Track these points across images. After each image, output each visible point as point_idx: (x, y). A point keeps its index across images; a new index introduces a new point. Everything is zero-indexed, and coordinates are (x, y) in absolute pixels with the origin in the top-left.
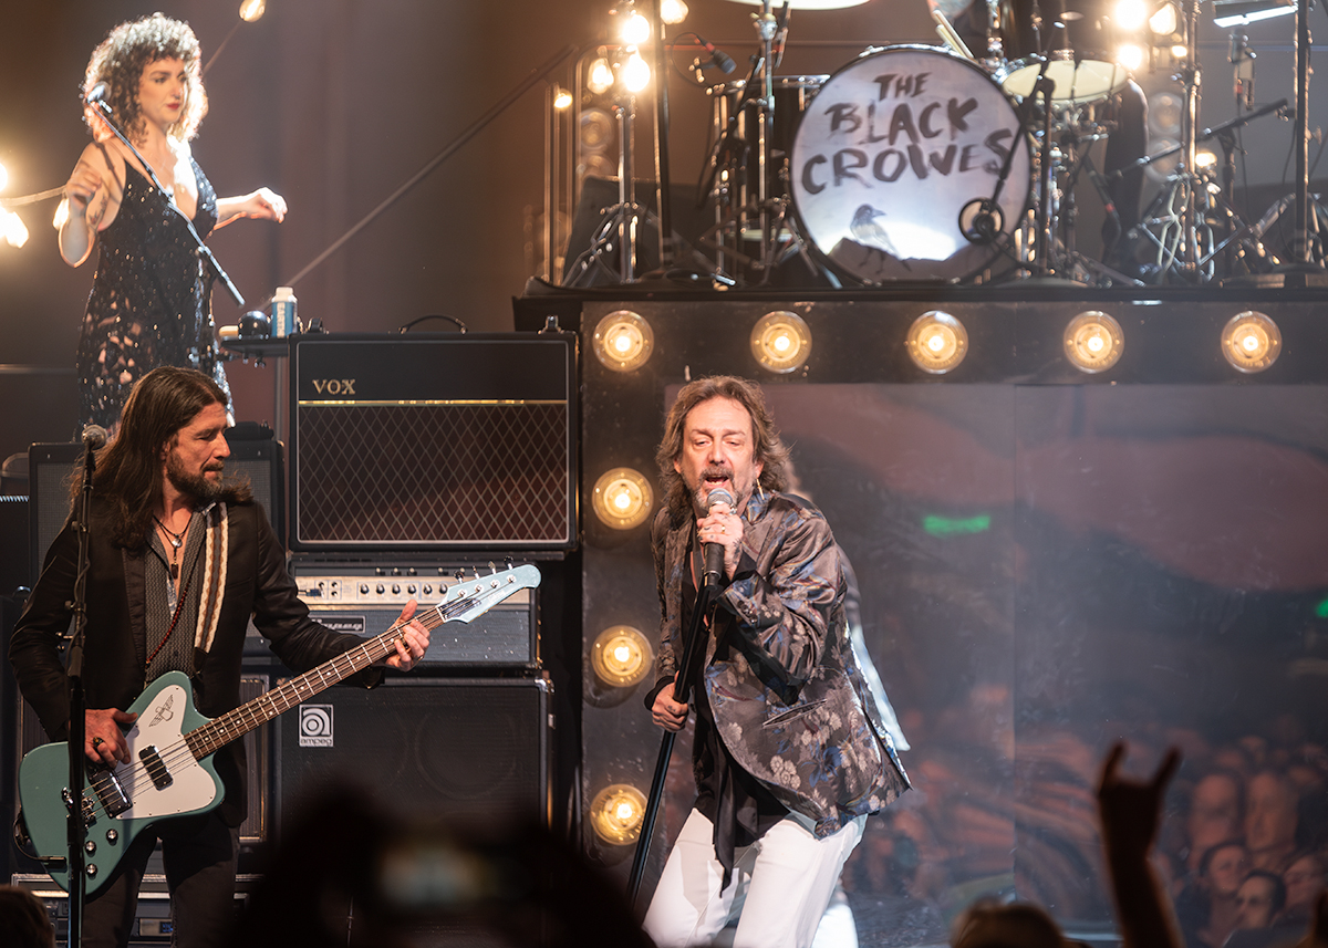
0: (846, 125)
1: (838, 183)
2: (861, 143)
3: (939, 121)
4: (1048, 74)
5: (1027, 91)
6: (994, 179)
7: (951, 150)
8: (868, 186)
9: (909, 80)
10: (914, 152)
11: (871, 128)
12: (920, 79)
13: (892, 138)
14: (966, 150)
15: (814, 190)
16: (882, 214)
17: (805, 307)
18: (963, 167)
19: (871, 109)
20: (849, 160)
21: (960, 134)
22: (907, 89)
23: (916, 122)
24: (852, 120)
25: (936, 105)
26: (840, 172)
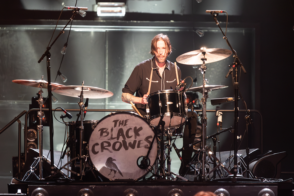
0: (105, 134)
1: (102, 151)
2: (109, 140)
3: (131, 133)
4: (163, 120)
5: (157, 125)
6: (147, 150)
7: (135, 142)
8: (111, 152)
9: (123, 121)
10: (124, 142)
11: (112, 135)
12: (126, 121)
13: (118, 138)
14: (139, 142)
15: (95, 153)
16: (115, 160)
17: (93, 187)
18: (138, 147)
19: (112, 130)
20: (105, 144)
21: (138, 137)
22: (122, 124)
23: (125, 134)
24: (106, 133)
25: (131, 129)
26: (103, 148)
